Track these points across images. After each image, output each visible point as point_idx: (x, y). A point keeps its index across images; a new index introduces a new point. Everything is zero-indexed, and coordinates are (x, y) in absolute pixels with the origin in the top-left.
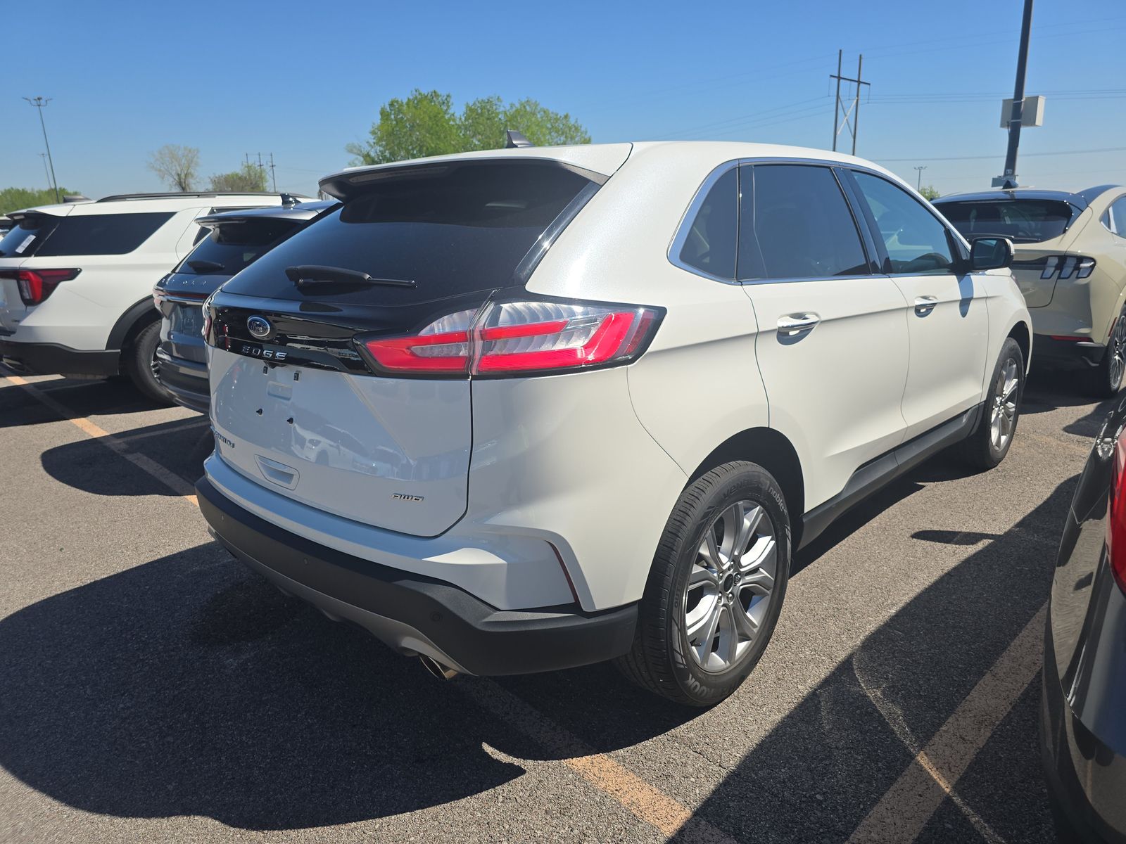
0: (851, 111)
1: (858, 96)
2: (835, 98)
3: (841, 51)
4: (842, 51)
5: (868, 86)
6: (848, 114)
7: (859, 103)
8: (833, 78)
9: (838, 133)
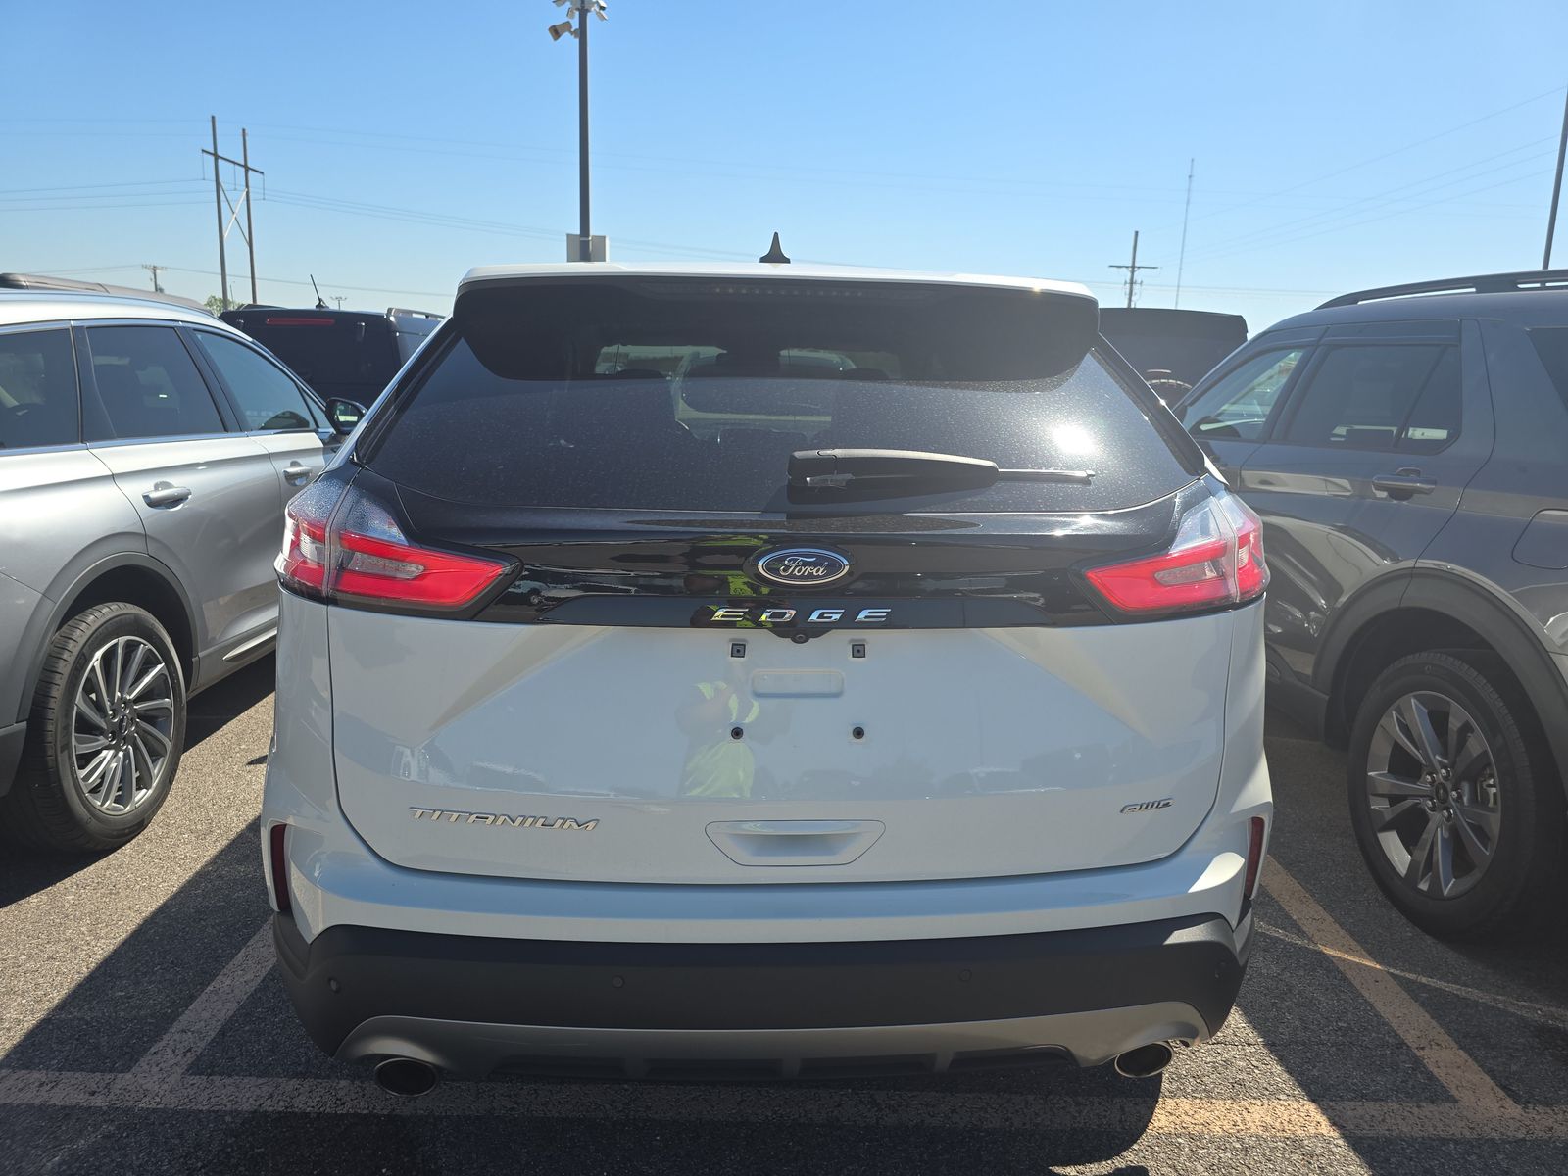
0: (240, 206)
1: (247, 186)
2: (214, 184)
3: (213, 117)
4: (216, 119)
5: (261, 176)
6: (237, 211)
7: (251, 195)
8: (205, 155)
9: (226, 235)
